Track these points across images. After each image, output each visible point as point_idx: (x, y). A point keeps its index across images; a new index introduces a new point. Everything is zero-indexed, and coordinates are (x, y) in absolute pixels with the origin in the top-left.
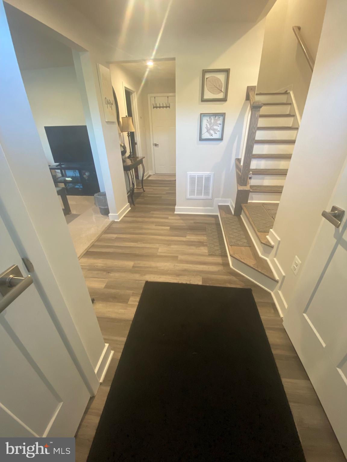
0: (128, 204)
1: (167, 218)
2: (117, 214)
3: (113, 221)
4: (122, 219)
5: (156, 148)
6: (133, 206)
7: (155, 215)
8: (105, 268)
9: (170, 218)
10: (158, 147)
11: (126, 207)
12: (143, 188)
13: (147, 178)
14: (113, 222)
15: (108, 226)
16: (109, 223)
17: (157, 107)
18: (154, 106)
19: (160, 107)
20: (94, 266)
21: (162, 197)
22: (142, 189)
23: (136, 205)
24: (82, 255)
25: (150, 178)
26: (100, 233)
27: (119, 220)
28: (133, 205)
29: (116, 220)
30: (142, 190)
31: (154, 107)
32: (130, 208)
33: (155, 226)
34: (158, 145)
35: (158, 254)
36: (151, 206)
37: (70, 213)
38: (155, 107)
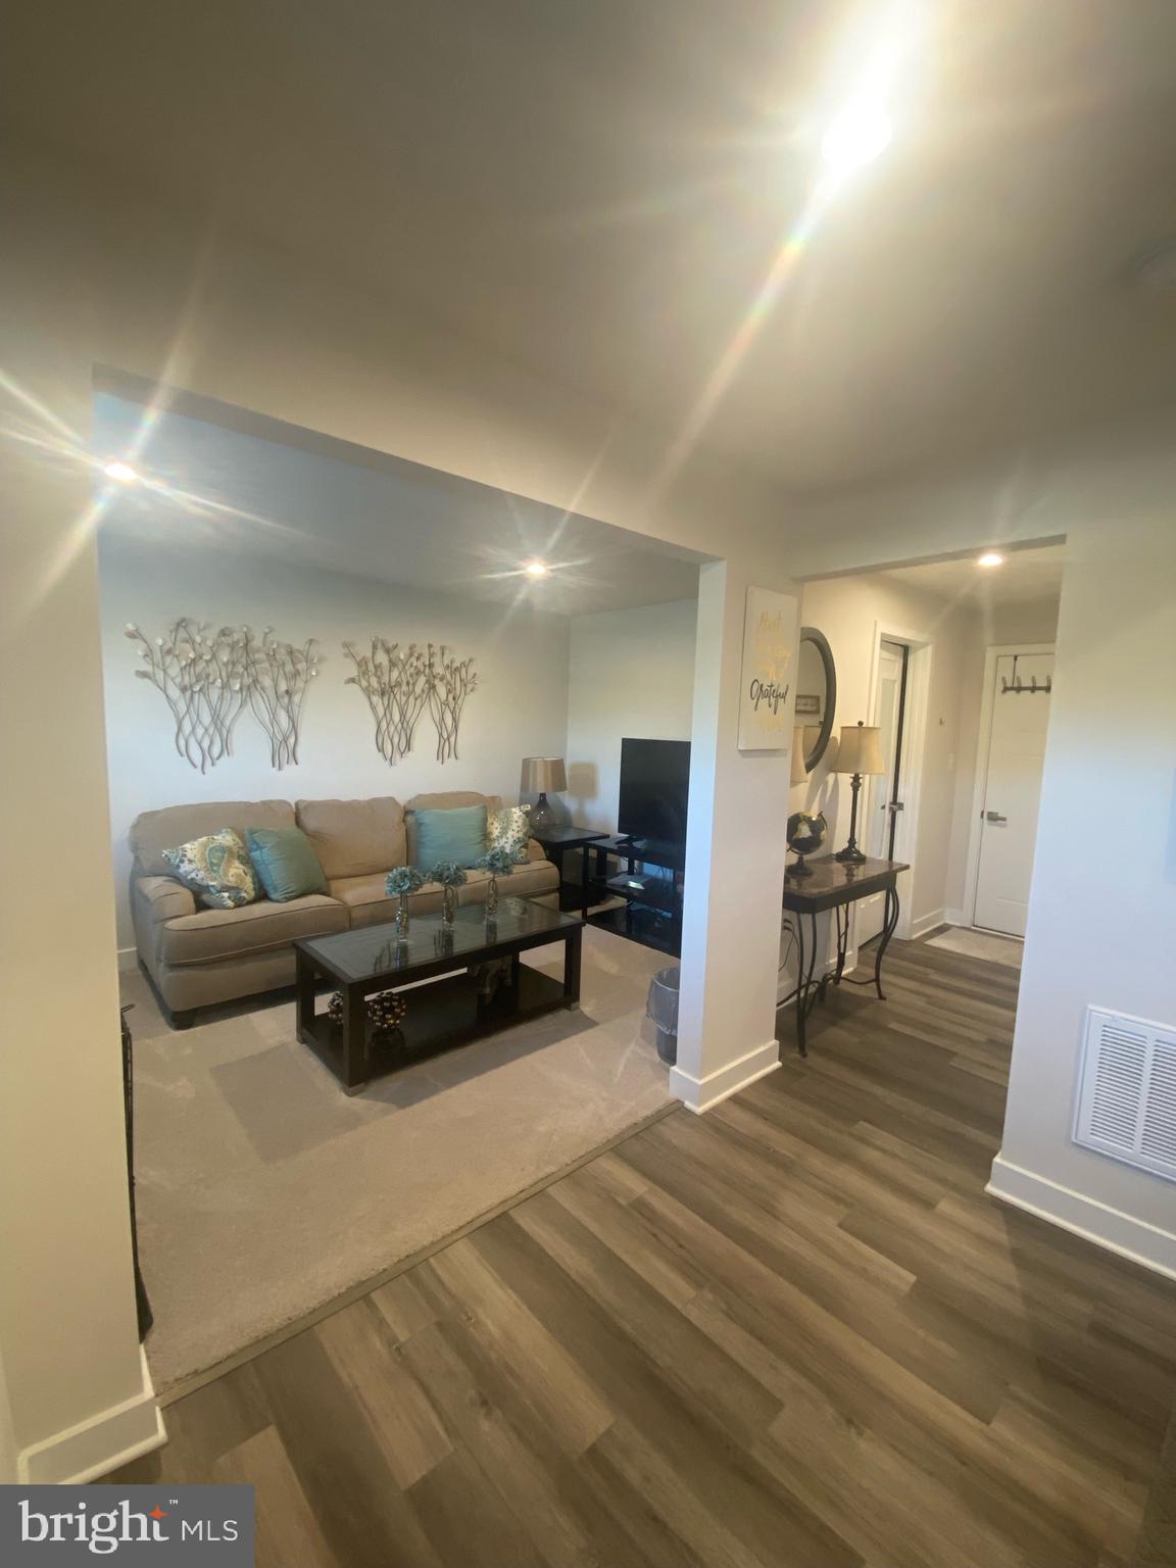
0: (774, 1043)
1: (928, 1205)
2: (701, 1082)
3: (678, 1101)
4: (714, 1109)
5: (991, 829)
6: (795, 1055)
7: (871, 1155)
8: (493, 1356)
9: (944, 1206)
10: (1005, 826)
11: (761, 1057)
12: (877, 980)
13: (923, 935)
14: (677, 1109)
15: (646, 1119)
16: (659, 1105)
17: (1019, 689)
18: (1009, 685)
19: (1033, 689)
20: (469, 1319)
21: (955, 1054)
22: (874, 985)
23: (814, 1059)
24: (477, 1224)
25: (937, 942)
26: (600, 1138)
27: (699, 1110)
28: (797, 1050)
29: (688, 1104)
30: (869, 992)
31: (1006, 689)
32: (778, 1064)
33: (840, 1226)
34: (1004, 819)
35: (756, 1453)
36: (879, 1091)
37: (574, 1005)
38: (1012, 689)
